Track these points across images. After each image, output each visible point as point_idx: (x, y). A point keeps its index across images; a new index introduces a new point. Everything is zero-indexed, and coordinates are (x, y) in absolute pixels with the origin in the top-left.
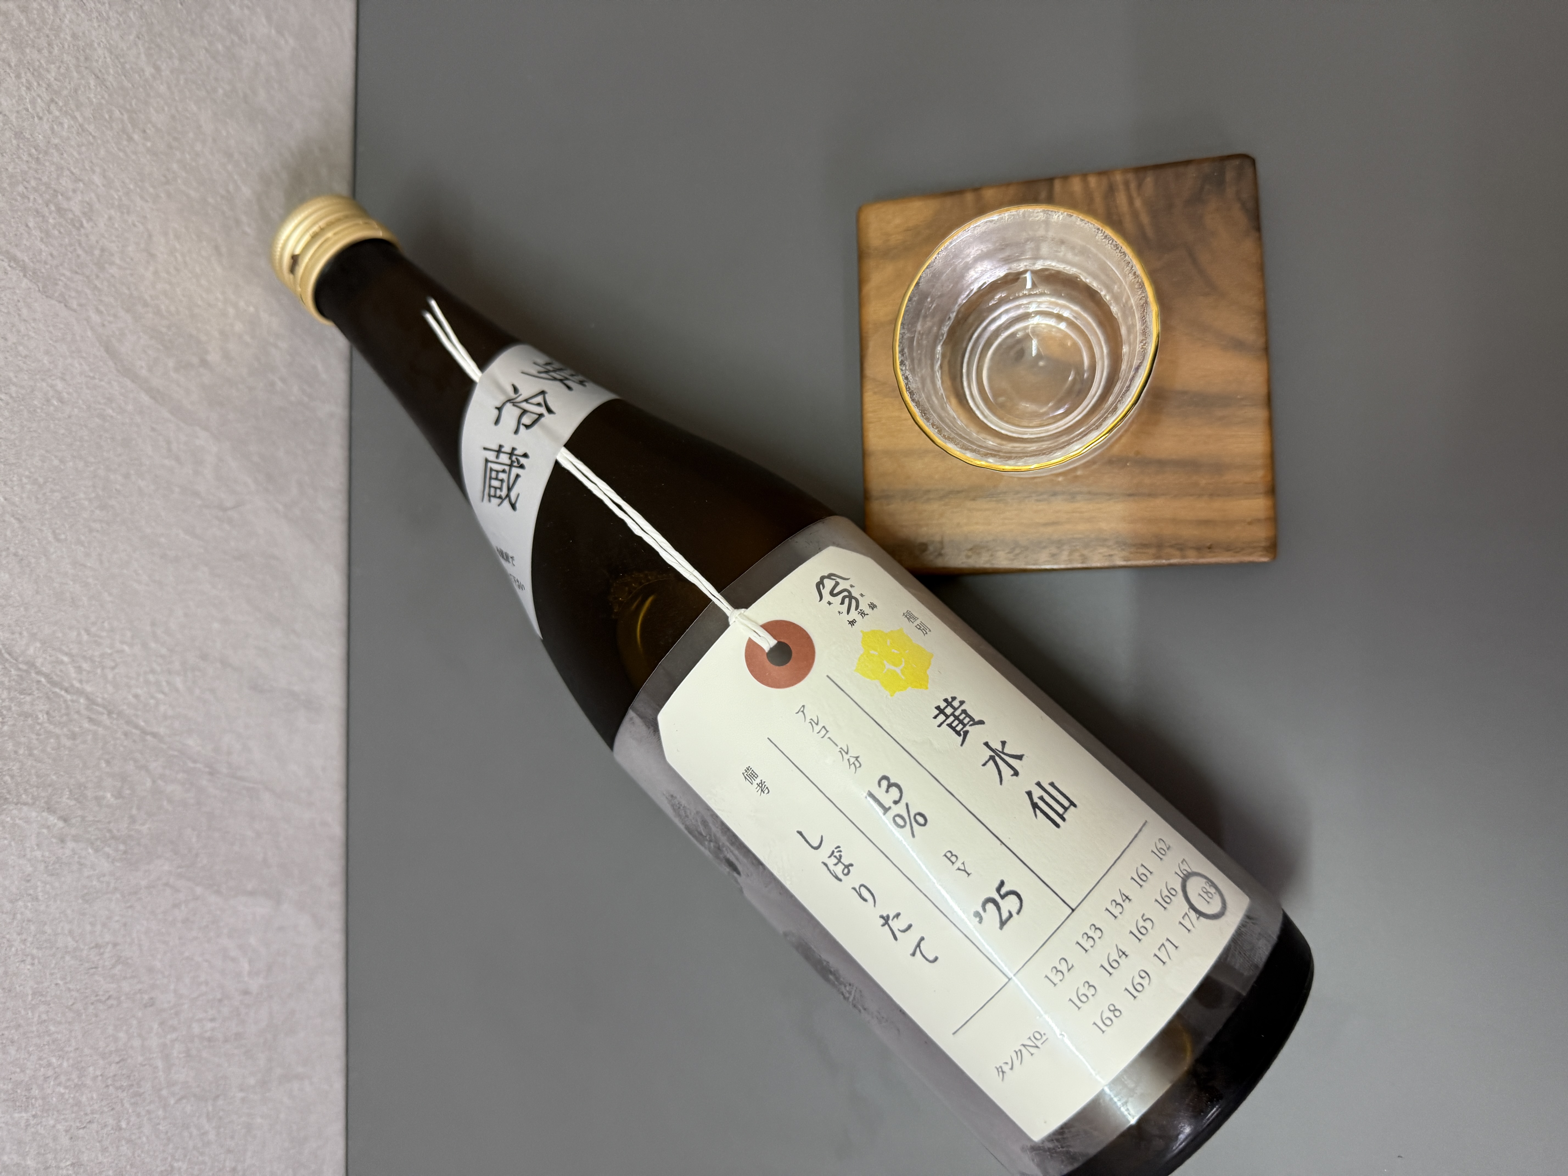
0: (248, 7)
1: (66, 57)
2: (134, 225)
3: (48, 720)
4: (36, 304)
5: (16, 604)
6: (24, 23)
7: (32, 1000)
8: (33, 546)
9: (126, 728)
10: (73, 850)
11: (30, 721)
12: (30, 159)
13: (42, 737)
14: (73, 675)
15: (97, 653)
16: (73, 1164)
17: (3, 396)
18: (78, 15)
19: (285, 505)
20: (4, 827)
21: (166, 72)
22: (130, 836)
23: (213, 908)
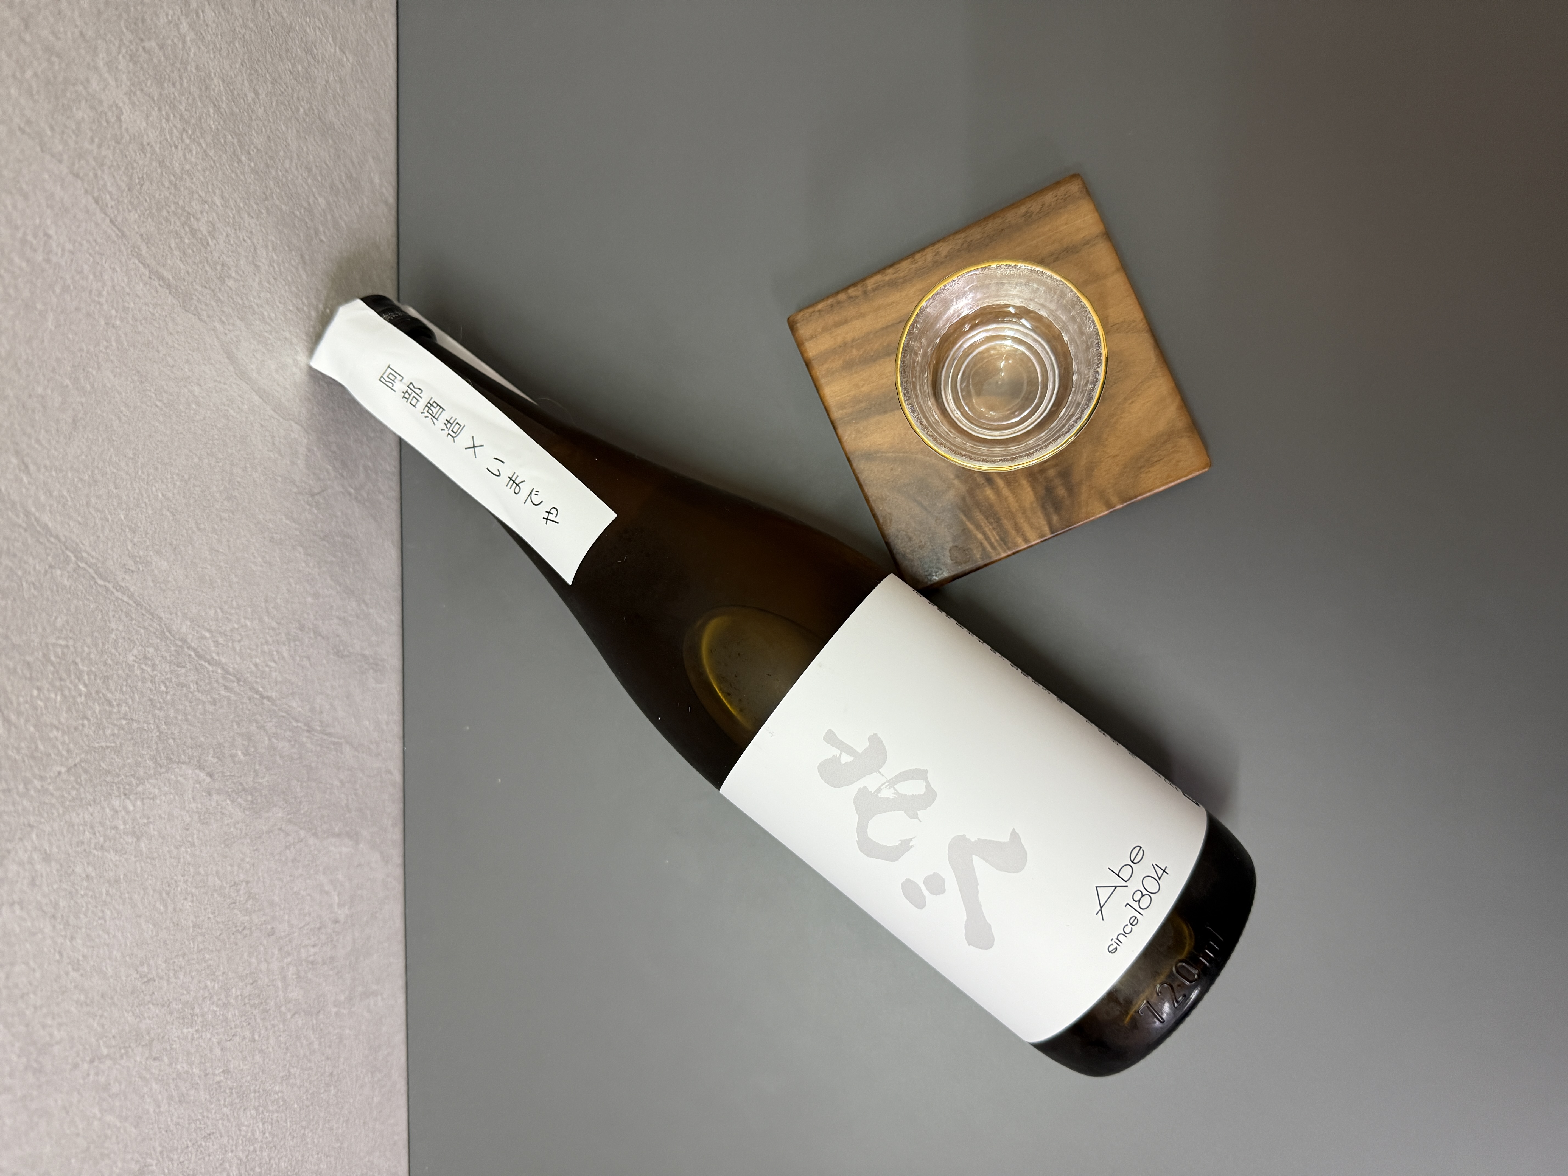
0: (319, 28)
1: (193, 89)
2: (244, 240)
3: (197, 689)
4: (178, 318)
5: (173, 588)
6: (162, 58)
7: (193, 932)
8: (183, 536)
9: (250, 693)
10: (217, 802)
11: (185, 691)
12: (170, 186)
13: (193, 704)
14: (213, 649)
15: (228, 629)
16: (223, 1071)
17: (159, 403)
18: (200, 48)
19: (355, 489)
20: (170, 783)
21: (262, 96)
22: (255, 788)
23: (312, 848)
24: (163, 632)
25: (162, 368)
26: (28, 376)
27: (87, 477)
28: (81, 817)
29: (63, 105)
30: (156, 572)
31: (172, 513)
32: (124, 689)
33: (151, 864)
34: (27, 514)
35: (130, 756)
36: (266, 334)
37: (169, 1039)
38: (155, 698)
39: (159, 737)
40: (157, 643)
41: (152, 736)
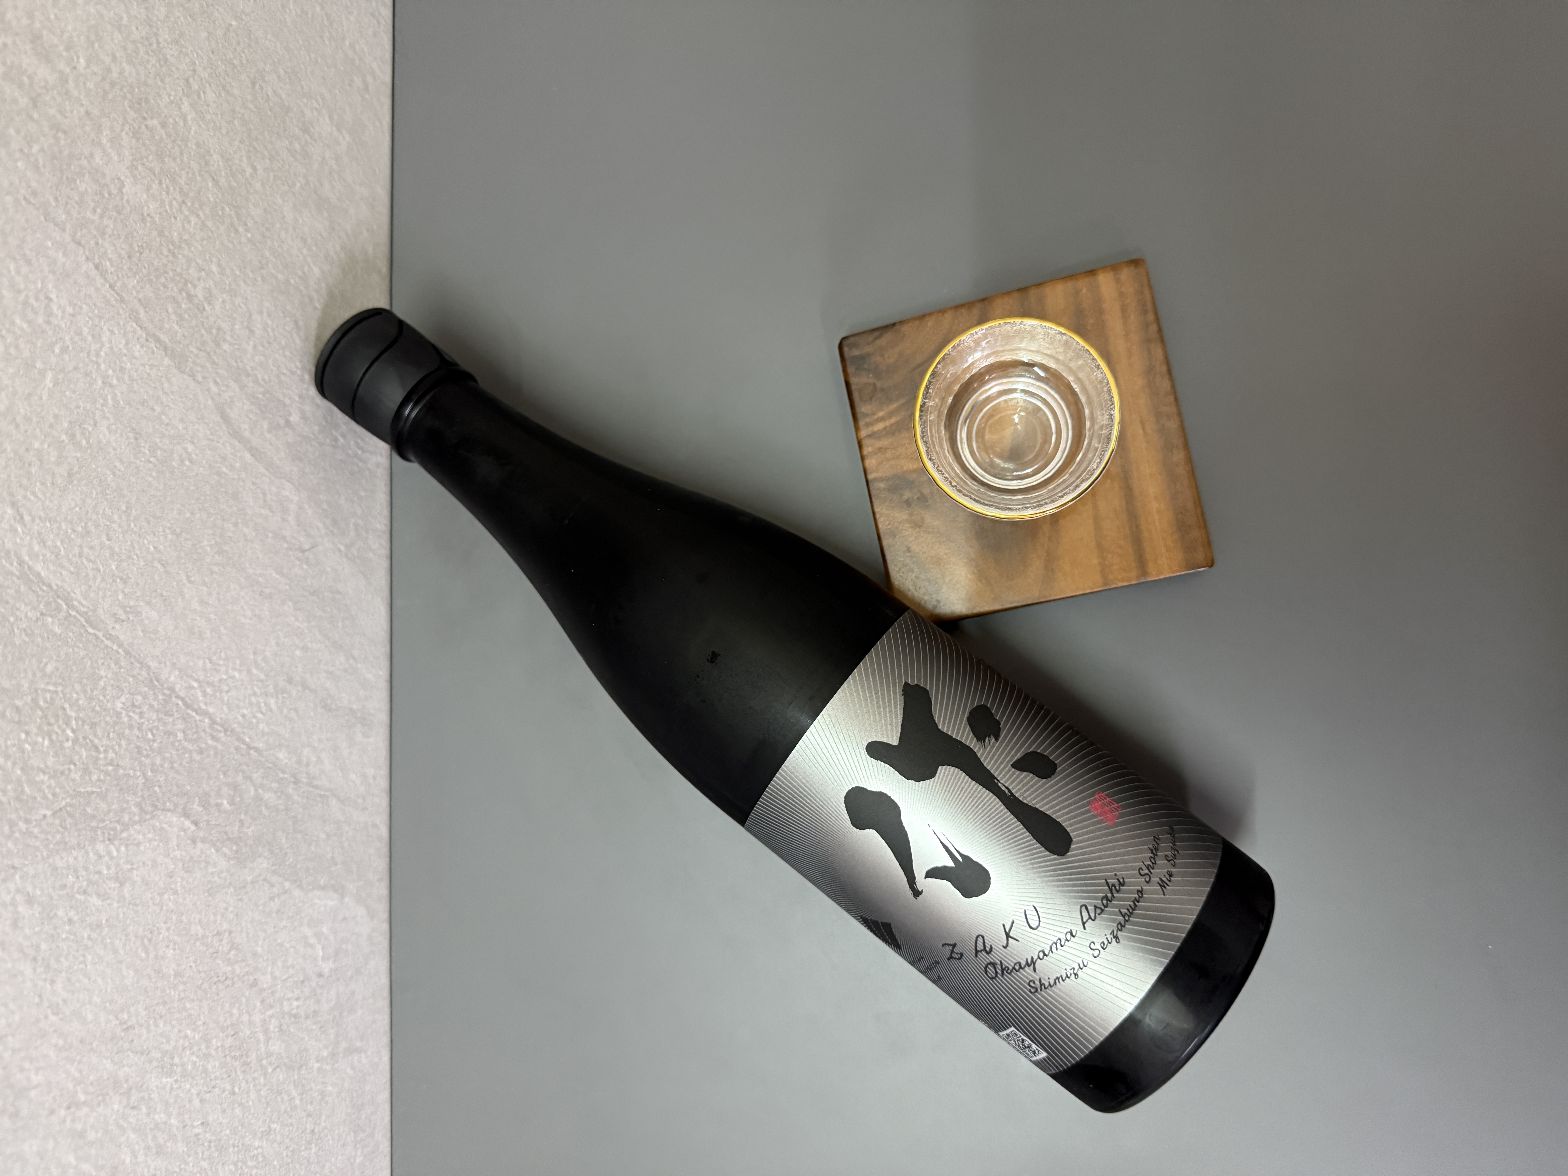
0: (316, 109)
1: (193, 164)
2: (240, 306)
3: (184, 737)
4: (173, 379)
5: (162, 638)
6: (164, 136)
7: (174, 980)
8: (173, 587)
9: (237, 744)
10: (202, 850)
11: (171, 739)
12: (169, 254)
13: (180, 752)
14: (201, 698)
15: (216, 679)
16: (202, 1123)
17: (152, 459)
18: (200, 126)
19: (346, 546)
20: (155, 830)
21: (260, 171)
22: (240, 838)
23: (297, 901)
24: (151, 681)
25: (157, 427)
26: (26, 431)
27: (80, 529)
28: (64, 861)
29: (67, 178)
30: (146, 622)
31: (163, 564)
32: (111, 735)
33: (134, 910)
34: (21, 563)
35: (115, 802)
36: (260, 396)
37: (147, 1088)
38: (142, 745)
39: (144, 783)
40: (145, 692)
41: (138, 783)
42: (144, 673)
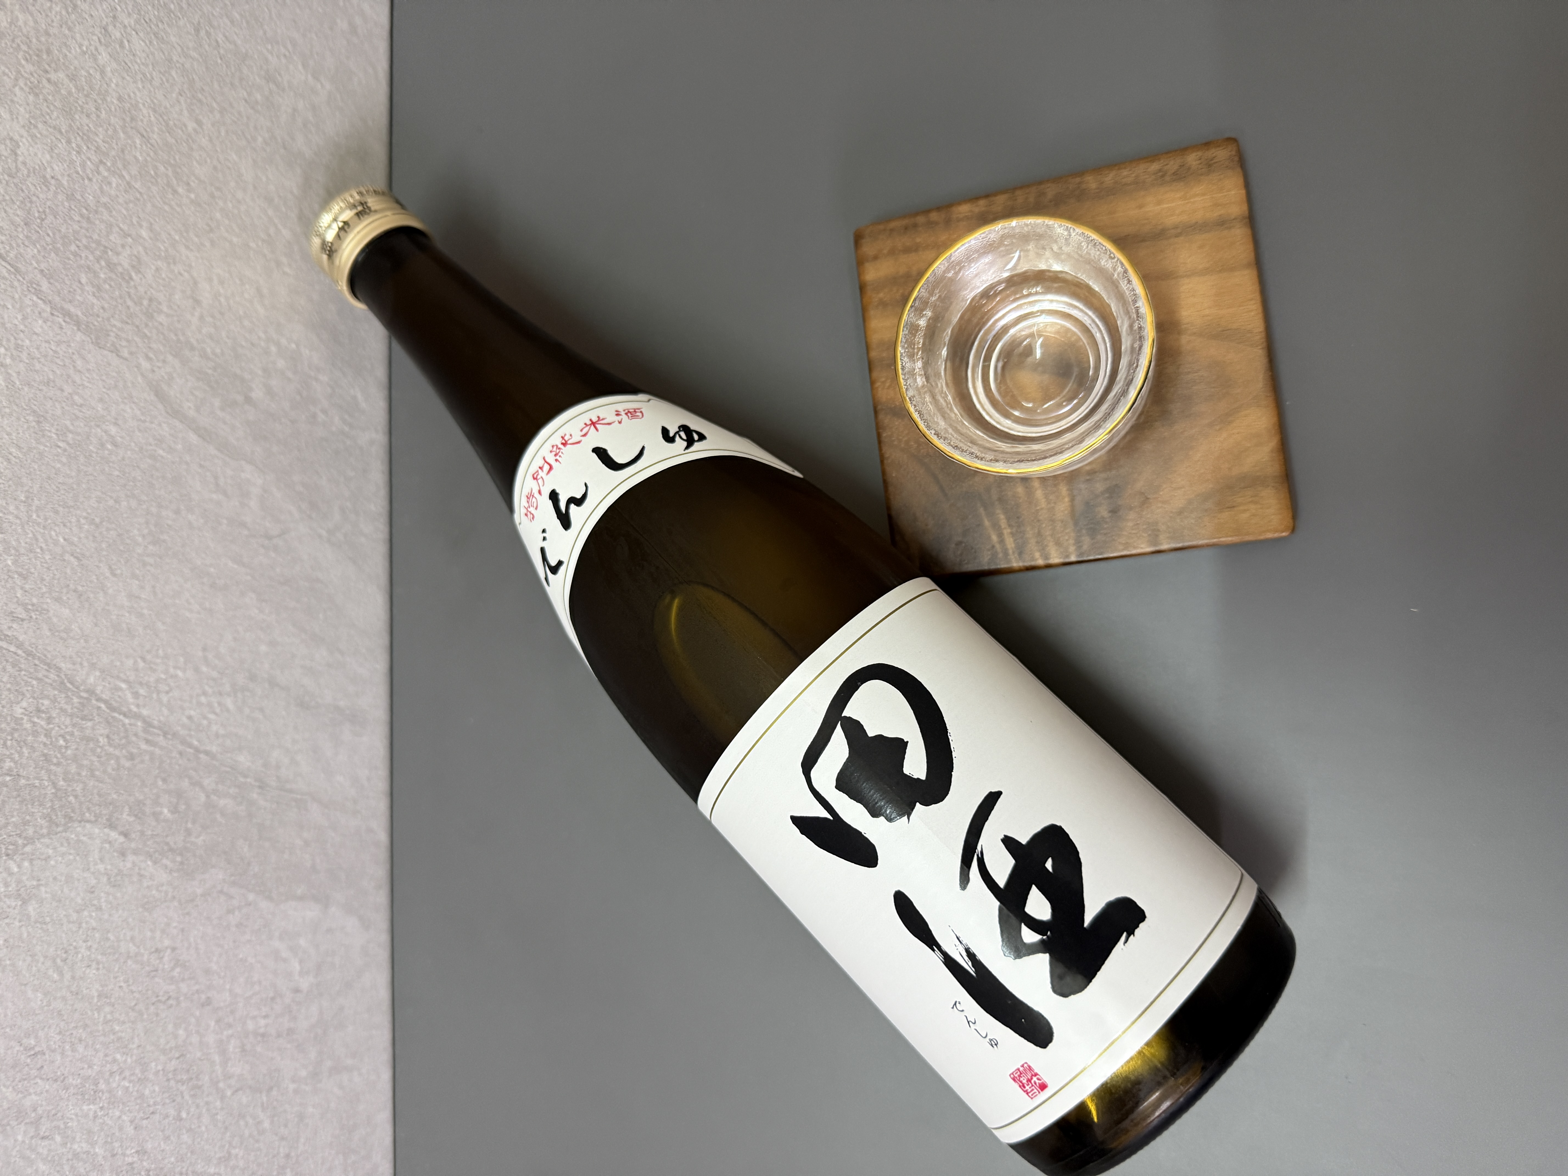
0: (285, 56)
1: (113, 120)
2: (180, 274)
3: (109, 742)
4: (89, 356)
5: (78, 637)
6: (73, 90)
7: (98, 1001)
8: (91, 582)
9: (181, 747)
10: (133, 863)
11: (91, 745)
12: (80, 219)
13: (102, 759)
15: (152, 679)
16: (137, 1152)
17: (61, 444)
18: (124, 78)
19: (328, 531)
20: (69, 843)
21: (207, 126)
22: (186, 848)
23: (265, 913)
24: (62, 683)
25: (67, 408)
30: (55, 620)
31: (75, 557)
32: (9, 743)
33: (41, 928)
35: (15, 813)
36: (210, 372)
37: (62, 1116)
38: (52, 753)
39: (55, 794)
40: (55, 695)
41: (46, 793)
42: (52, 675)
